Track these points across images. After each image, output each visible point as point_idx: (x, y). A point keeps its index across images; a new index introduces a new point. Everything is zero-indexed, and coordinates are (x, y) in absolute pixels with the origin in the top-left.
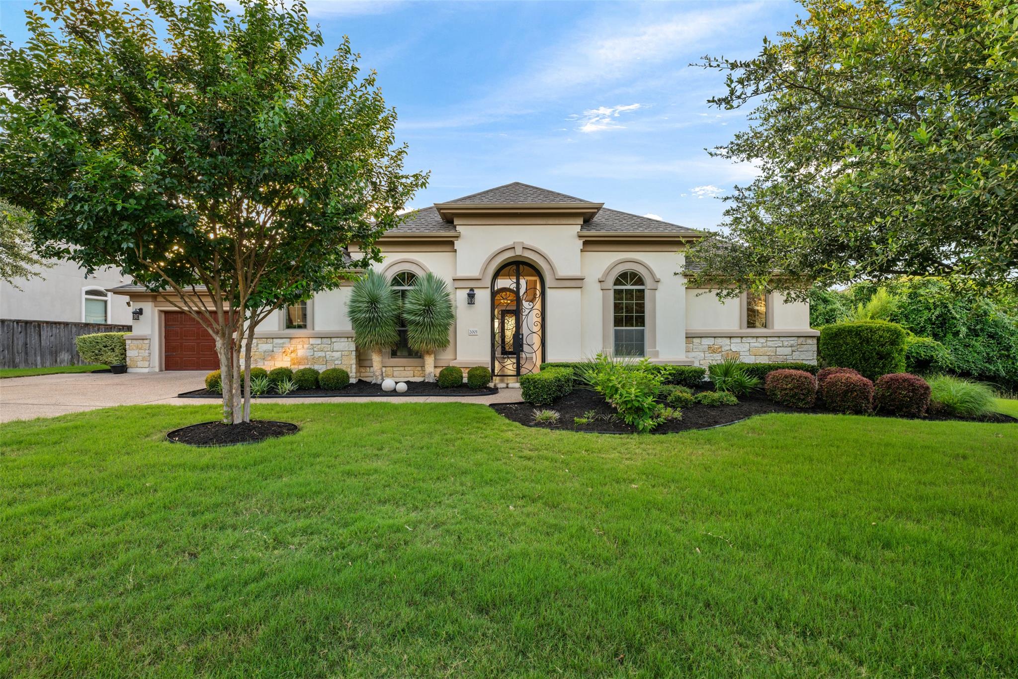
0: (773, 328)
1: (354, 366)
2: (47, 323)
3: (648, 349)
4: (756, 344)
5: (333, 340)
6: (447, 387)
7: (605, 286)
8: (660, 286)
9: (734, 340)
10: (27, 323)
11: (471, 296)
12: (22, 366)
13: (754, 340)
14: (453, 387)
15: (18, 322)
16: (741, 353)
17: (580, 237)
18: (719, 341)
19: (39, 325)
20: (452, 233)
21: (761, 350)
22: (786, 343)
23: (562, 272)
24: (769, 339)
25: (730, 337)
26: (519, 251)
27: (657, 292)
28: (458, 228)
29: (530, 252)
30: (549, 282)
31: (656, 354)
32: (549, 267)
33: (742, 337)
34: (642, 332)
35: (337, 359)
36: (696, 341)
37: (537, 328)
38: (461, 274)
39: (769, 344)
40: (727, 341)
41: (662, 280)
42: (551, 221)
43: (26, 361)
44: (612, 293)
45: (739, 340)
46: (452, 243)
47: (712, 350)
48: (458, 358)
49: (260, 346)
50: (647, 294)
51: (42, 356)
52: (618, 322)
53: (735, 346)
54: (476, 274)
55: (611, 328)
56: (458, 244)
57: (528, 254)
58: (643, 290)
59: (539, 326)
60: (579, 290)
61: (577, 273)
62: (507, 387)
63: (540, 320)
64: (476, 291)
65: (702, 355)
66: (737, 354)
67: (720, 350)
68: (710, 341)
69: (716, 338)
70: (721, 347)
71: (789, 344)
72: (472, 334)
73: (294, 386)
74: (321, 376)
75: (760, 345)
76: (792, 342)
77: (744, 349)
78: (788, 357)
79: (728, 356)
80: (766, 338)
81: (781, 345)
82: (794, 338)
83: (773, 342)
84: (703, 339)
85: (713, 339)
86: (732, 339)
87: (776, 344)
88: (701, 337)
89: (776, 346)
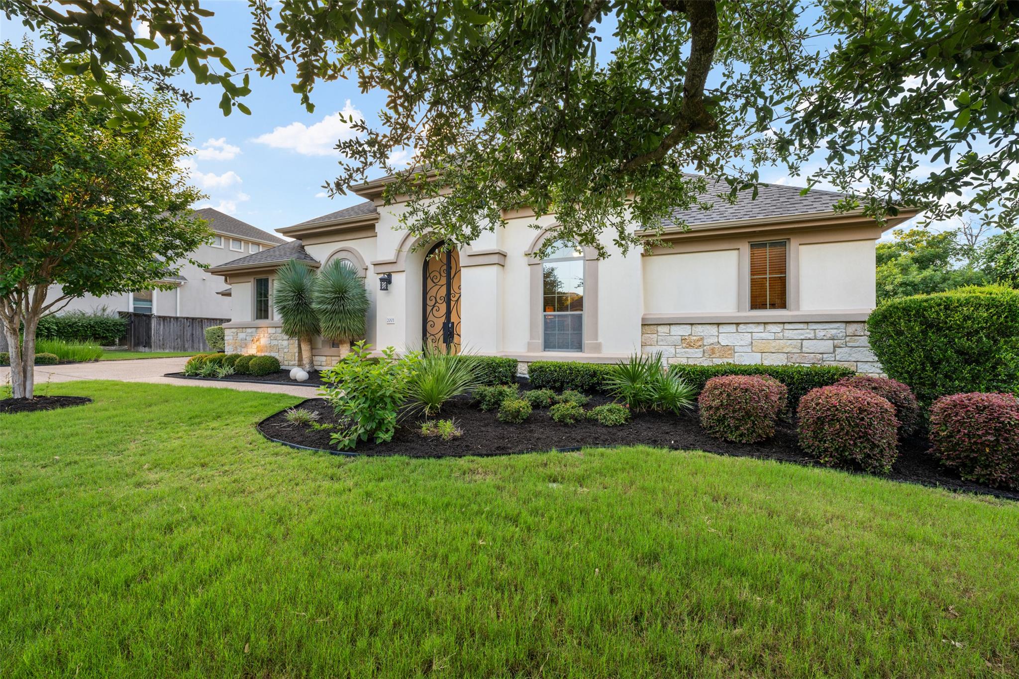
0: (798, 308)
2: (207, 319)
3: (587, 341)
4: (763, 335)
7: (533, 260)
9: (723, 329)
10: (193, 319)
11: (385, 282)
12: (190, 350)
13: (760, 328)
15: (187, 318)
16: (737, 349)
18: (698, 330)
19: (201, 321)
20: (373, 215)
22: (821, 334)
23: (476, 248)
24: (787, 326)
25: (718, 324)
27: (599, 262)
28: (379, 210)
30: (464, 258)
31: (598, 347)
33: (738, 324)
34: (580, 318)
35: (285, 347)
36: (660, 330)
38: (379, 259)
39: (788, 334)
40: (713, 330)
41: (606, 247)
43: (193, 347)
44: (540, 268)
45: (733, 328)
46: (372, 227)
47: (687, 342)
49: (239, 334)
50: (587, 267)
51: (204, 343)
53: (727, 337)
54: (391, 257)
55: (539, 313)
56: (379, 227)
60: (500, 267)
61: (492, 247)
64: (394, 276)
65: (673, 350)
66: (730, 350)
67: (700, 343)
68: (685, 330)
69: (694, 327)
70: (702, 339)
71: (829, 336)
72: (390, 322)
73: (231, 371)
74: (251, 362)
75: (771, 336)
76: (834, 332)
77: (742, 343)
78: (825, 356)
79: (713, 353)
80: (781, 326)
81: (811, 336)
82: (838, 325)
83: (795, 332)
84: (673, 327)
85: (689, 327)
86: (721, 326)
87: (802, 334)
88: (670, 324)
89: (802, 337)
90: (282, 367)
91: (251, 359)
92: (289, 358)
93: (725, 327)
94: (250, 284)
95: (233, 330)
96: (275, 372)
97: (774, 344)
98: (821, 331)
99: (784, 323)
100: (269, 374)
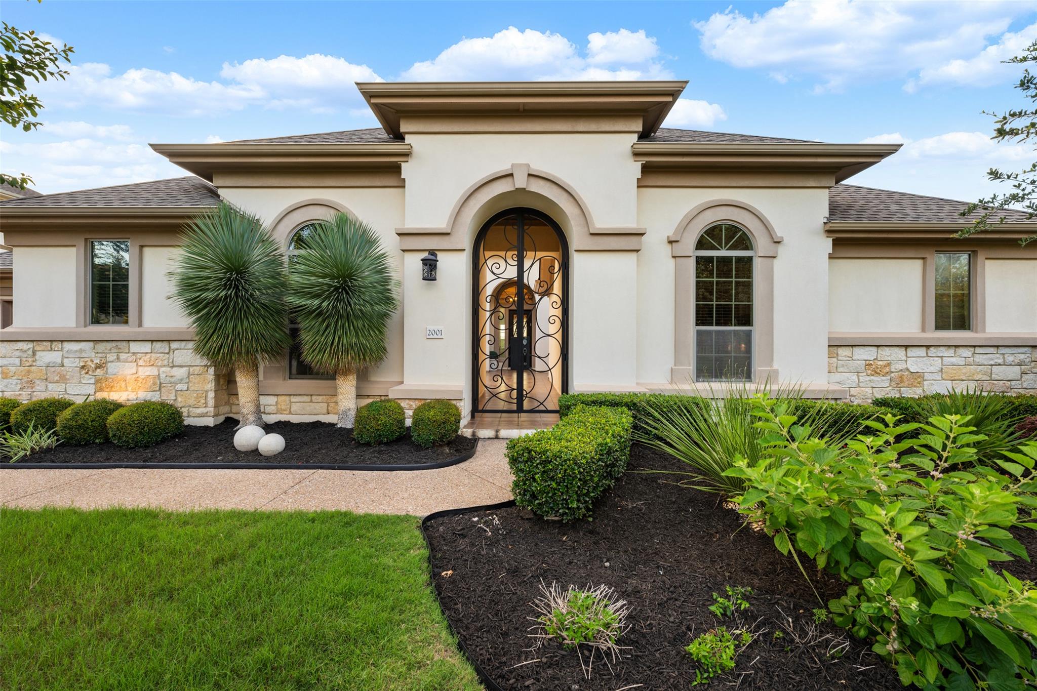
0: (984, 331)
1: (211, 395)
3: (758, 367)
4: (953, 360)
5: (174, 345)
6: (368, 444)
7: (680, 250)
8: (781, 249)
9: (912, 352)
11: (430, 266)
13: (951, 352)
14: (380, 443)
16: (927, 376)
17: (636, 154)
18: (885, 352)
20: (396, 147)
21: (965, 370)
22: (1010, 359)
23: (601, 223)
24: (978, 350)
25: (906, 347)
26: (520, 182)
27: (775, 261)
28: (409, 139)
29: (541, 183)
30: (576, 237)
31: (771, 377)
32: (576, 211)
33: (928, 347)
34: (749, 335)
35: (181, 381)
36: (843, 352)
37: (554, 328)
38: (412, 225)
39: (979, 359)
40: (901, 353)
41: (785, 241)
42: (581, 125)
44: (692, 264)
45: (922, 352)
46: (394, 170)
47: (872, 368)
48: (406, 381)
49: (38, 354)
50: (758, 266)
52: (703, 316)
53: (916, 362)
54: (441, 224)
55: (691, 328)
56: (407, 170)
57: (537, 187)
58: (750, 259)
59: (558, 324)
60: (634, 256)
61: (630, 225)
62: (497, 437)
63: (559, 312)
64: (441, 256)
65: (855, 378)
66: (918, 378)
67: (887, 369)
68: (868, 354)
69: (880, 349)
70: (889, 365)
71: (1017, 361)
72: (434, 335)
73: (47, 441)
74: (111, 419)
75: (961, 361)
76: (1022, 357)
77: (932, 369)
78: (1013, 383)
79: (902, 381)
80: (972, 349)
81: (1000, 361)
82: (1026, 349)
83: (985, 356)
84: (856, 349)
85: (874, 349)
86: (909, 350)
87: (992, 359)
88: (852, 346)
89: (992, 362)
90: (188, 421)
91: (111, 412)
92: (192, 402)
93: (914, 349)
94: (74, 250)
95: (24, 346)
96: (175, 436)
97: (964, 371)
98: (1011, 356)
99: (975, 346)
100: (164, 440)
